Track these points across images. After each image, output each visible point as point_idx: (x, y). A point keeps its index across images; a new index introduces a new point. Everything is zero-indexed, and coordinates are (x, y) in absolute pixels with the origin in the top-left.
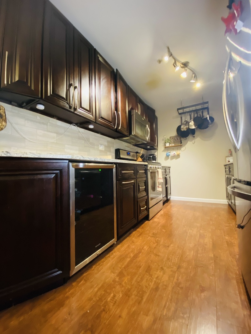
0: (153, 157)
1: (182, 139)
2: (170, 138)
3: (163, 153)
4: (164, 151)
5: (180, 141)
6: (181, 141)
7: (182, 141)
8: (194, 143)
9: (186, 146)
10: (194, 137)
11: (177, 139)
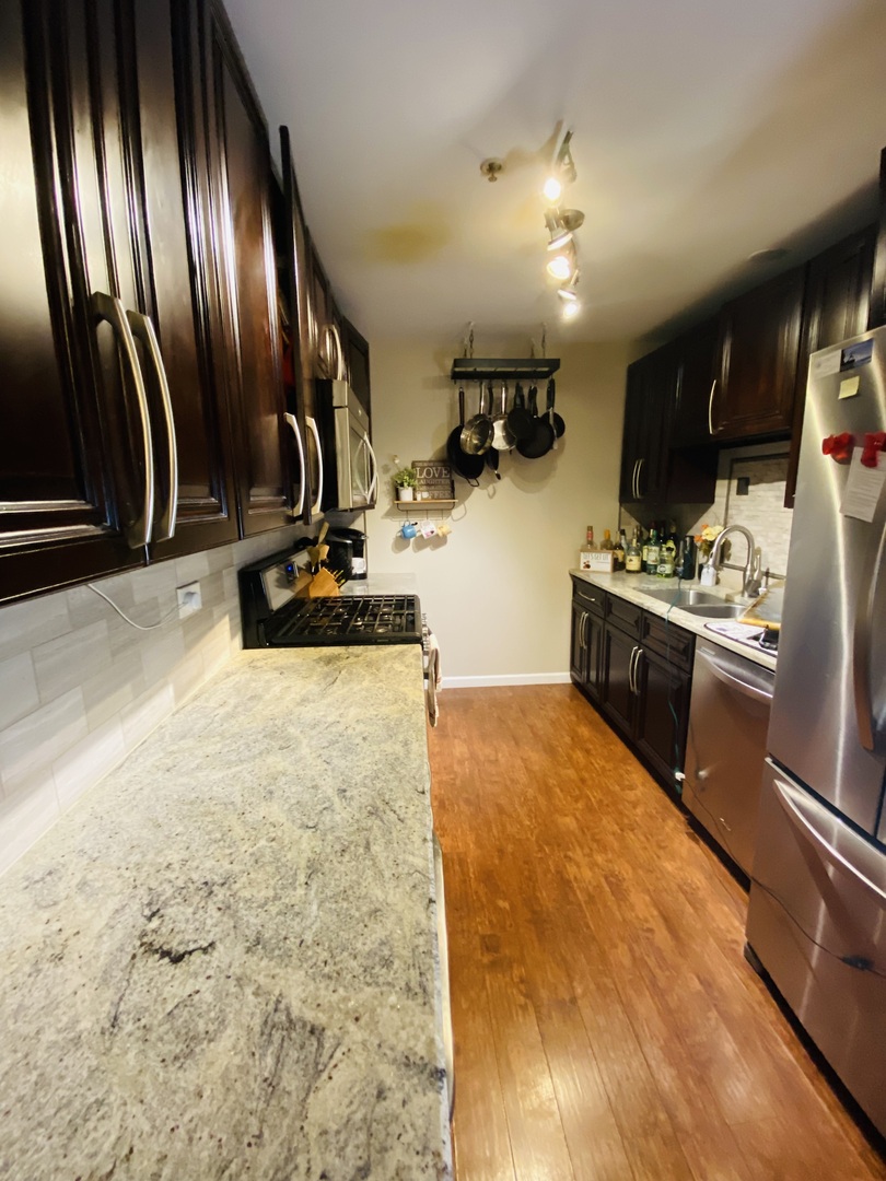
0: (354, 545)
1: (458, 478)
2: (414, 465)
3: (388, 521)
4: (389, 514)
5: (448, 482)
6: (452, 483)
7: (456, 486)
8: (491, 497)
9: (466, 502)
10: (499, 477)
11: (441, 474)
